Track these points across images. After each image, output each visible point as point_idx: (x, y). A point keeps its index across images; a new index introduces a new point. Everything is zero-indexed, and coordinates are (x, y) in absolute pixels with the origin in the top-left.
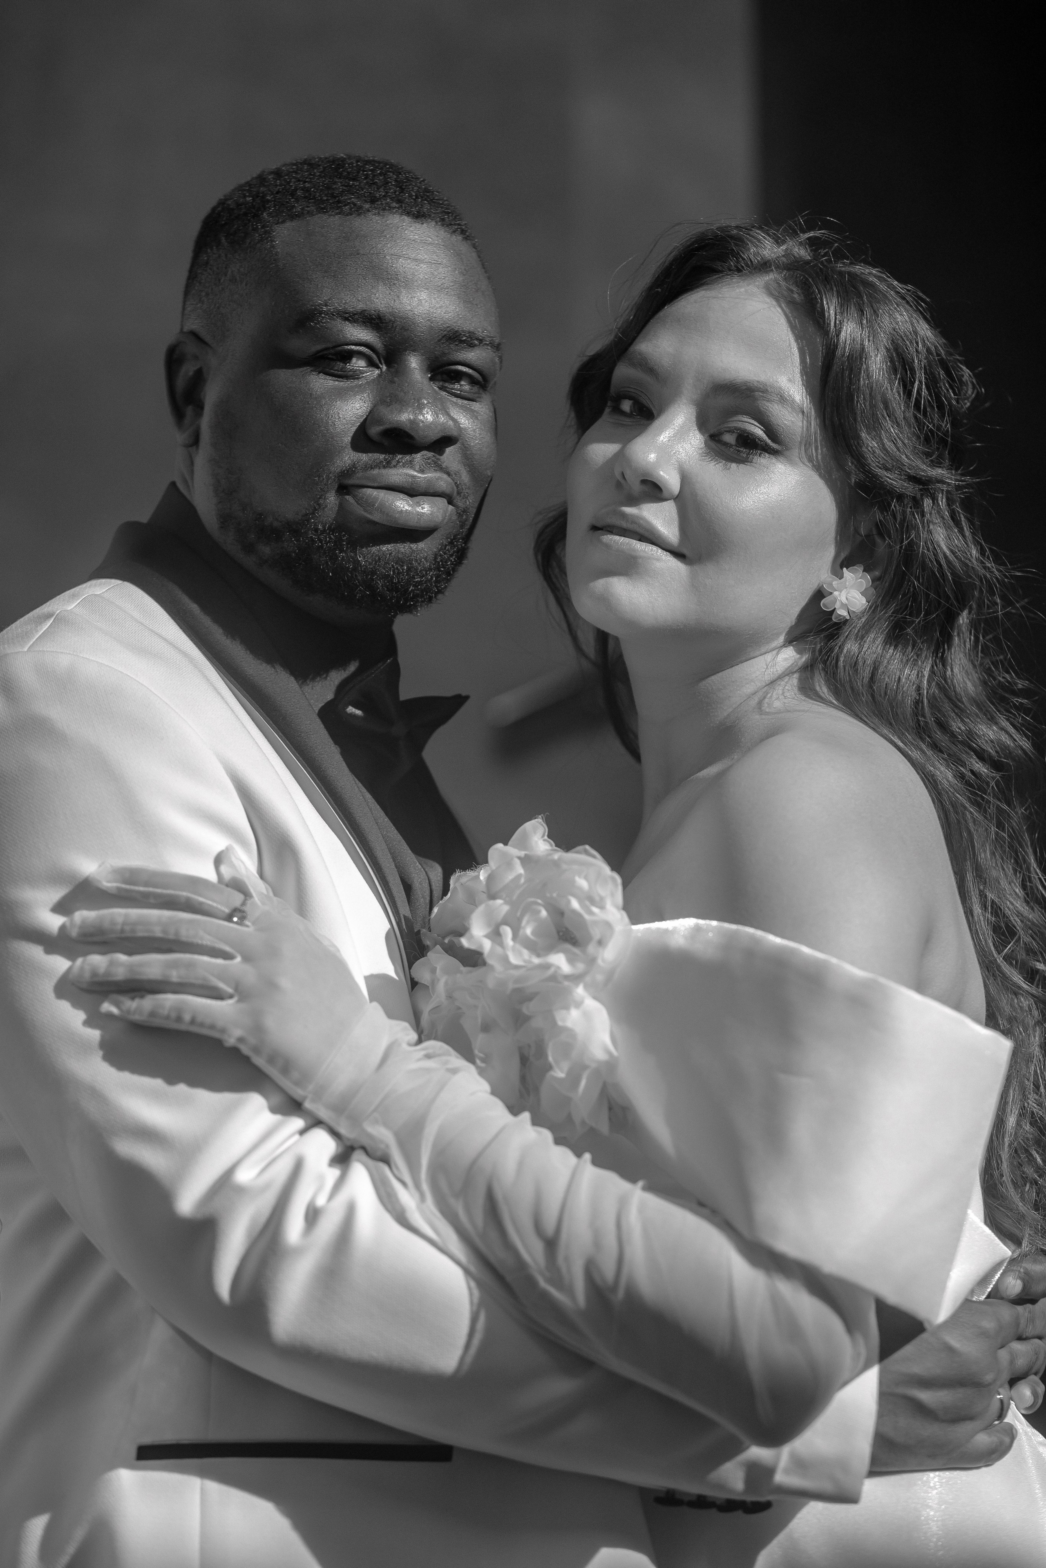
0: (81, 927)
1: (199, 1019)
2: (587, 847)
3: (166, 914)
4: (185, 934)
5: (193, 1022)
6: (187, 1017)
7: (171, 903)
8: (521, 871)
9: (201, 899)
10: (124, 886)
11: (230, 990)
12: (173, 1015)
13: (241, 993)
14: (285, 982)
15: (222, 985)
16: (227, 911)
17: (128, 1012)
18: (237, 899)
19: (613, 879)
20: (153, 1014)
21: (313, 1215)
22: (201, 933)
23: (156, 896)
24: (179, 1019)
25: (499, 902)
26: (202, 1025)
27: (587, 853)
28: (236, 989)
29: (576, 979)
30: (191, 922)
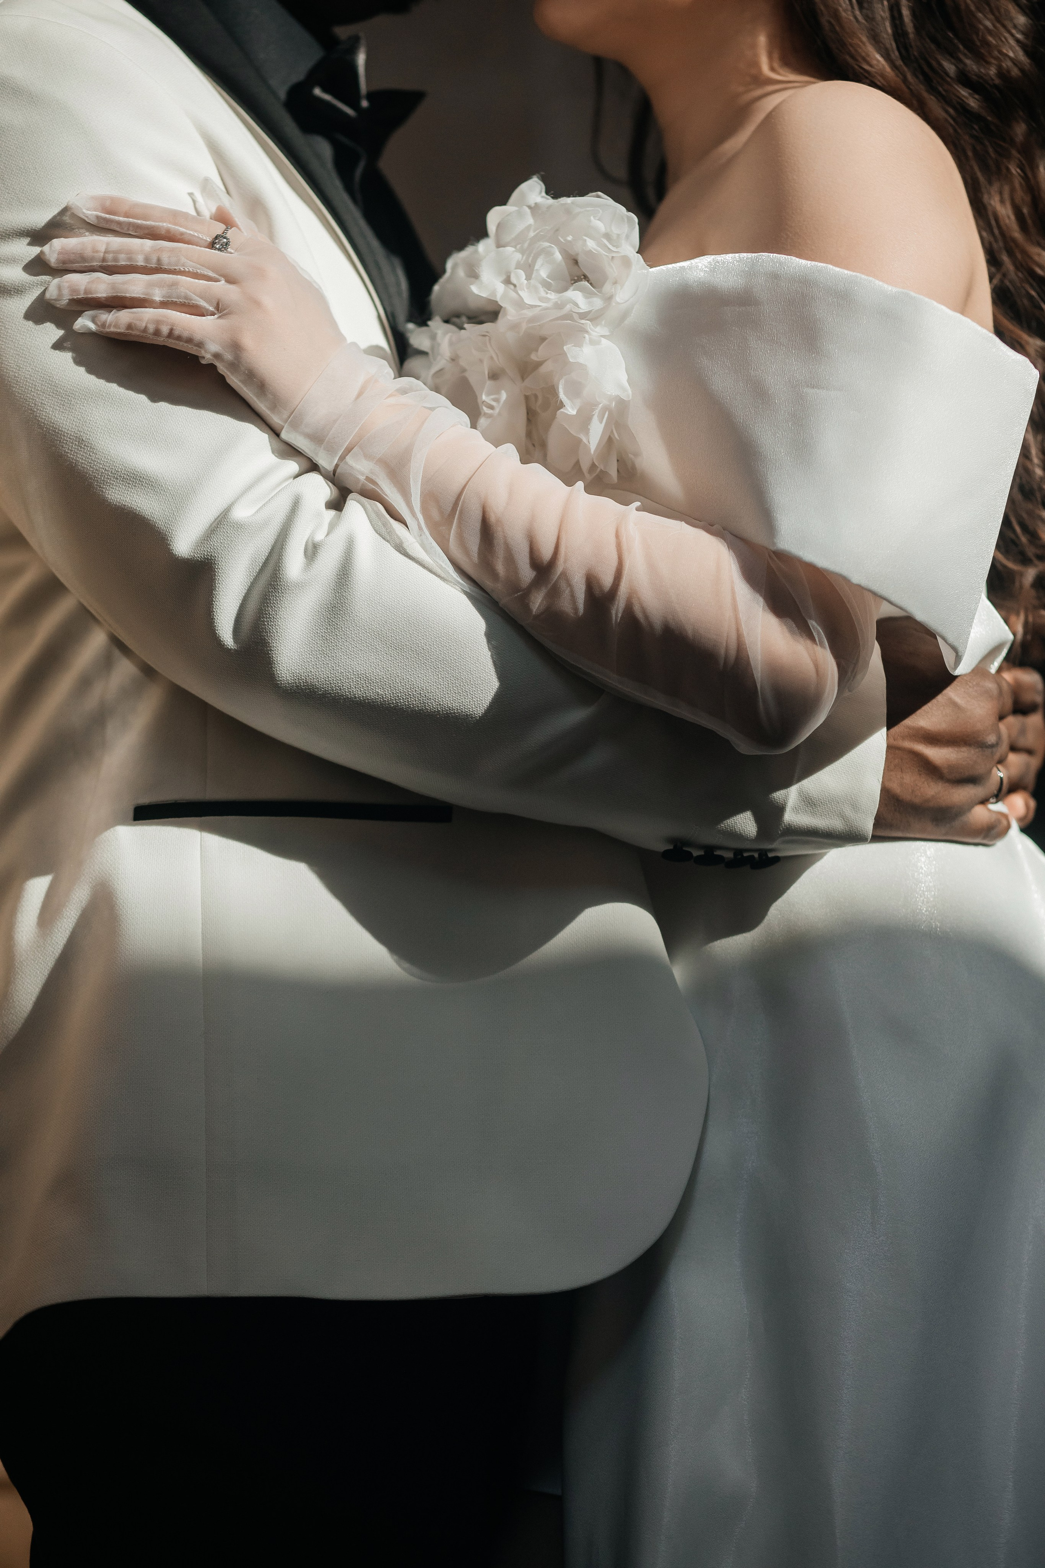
0: (60, 253)
1: (177, 332)
2: (600, 193)
3: (148, 243)
4: (167, 260)
5: (171, 334)
6: (165, 330)
7: (153, 234)
8: (530, 221)
9: (182, 230)
10: (103, 215)
11: (211, 309)
12: (151, 328)
13: (220, 309)
14: (267, 301)
15: (203, 303)
16: (209, 240)
17: (104, 325)
18: (219, 228)
19: (629, 219)
20: (130, 326)
21: (312, 551)
22: (183, 260)
23: (137, 227)
24: (157, 332)
25: (510, 249)
26: (179, 338)
27: (599, 197)
28: (217, 307)
29: (594, 317)
30: (172, 250)
